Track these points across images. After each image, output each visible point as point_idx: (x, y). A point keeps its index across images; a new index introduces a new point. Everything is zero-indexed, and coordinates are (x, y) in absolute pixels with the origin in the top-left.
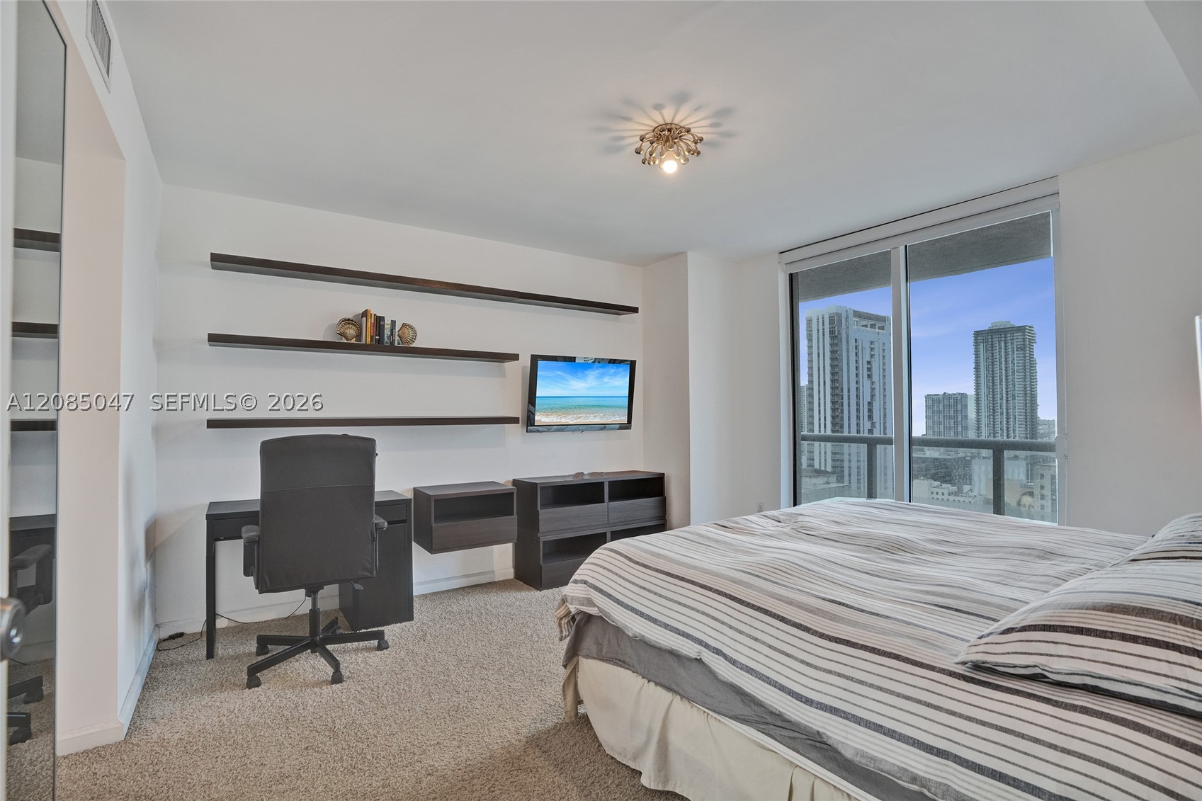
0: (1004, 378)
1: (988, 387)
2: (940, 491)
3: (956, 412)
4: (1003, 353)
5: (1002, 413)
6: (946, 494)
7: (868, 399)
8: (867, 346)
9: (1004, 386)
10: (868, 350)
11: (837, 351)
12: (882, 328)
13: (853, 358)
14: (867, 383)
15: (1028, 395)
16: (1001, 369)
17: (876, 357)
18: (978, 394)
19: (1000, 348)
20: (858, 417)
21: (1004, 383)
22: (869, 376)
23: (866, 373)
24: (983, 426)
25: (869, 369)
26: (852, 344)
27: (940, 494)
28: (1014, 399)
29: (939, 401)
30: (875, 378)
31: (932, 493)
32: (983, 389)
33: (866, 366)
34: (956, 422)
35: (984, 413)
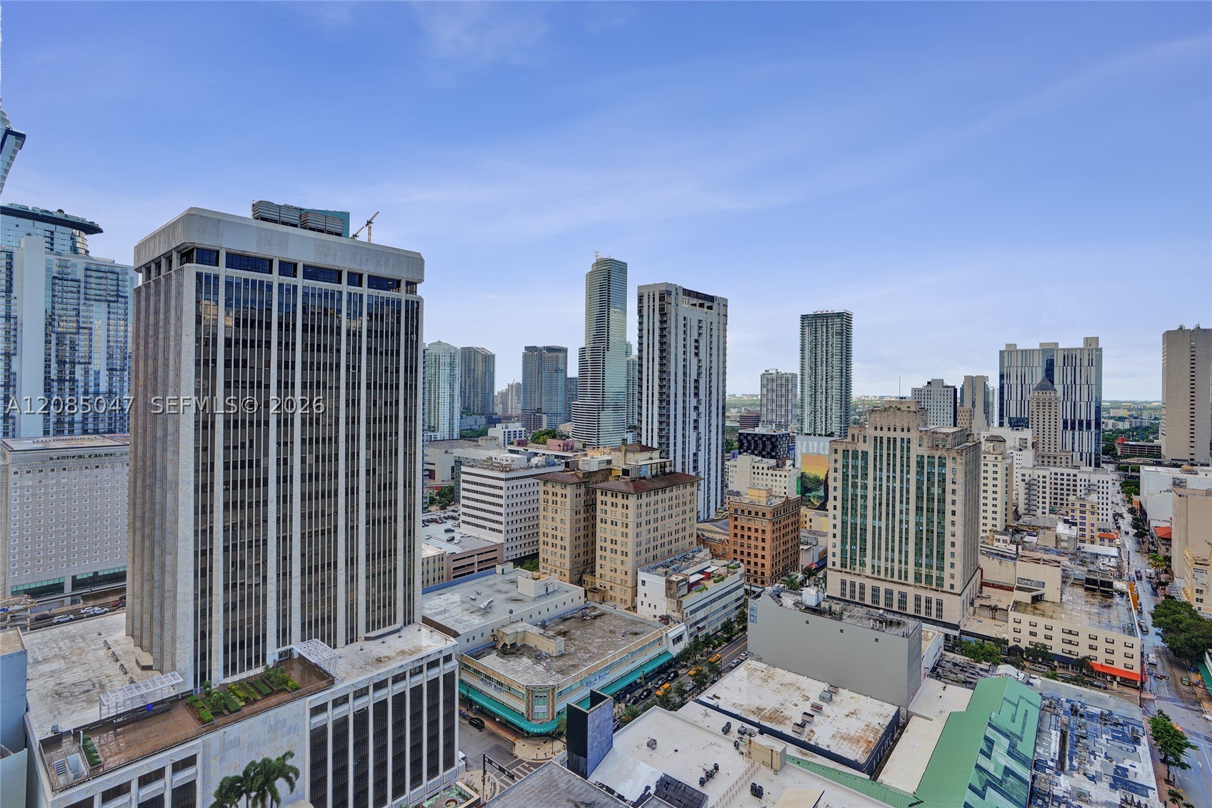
0: (824, 360)
1: (811, 368)
2: (761, 466)
3: (787, 390)
4: (824, 337)
5: (822, 393)
6: (765, 468)
7: (694, 376)
8: (695, 324)
9: (824, 368)
10: (696, 328)
11: (665, 328)
12: (710, 308)
13: (681, 336)
14: (694, 361)
15: (844, 376)
16: (822, 352)
17: (704, 335)
18: (802, 374)
19: (822, 332)
20: (684, 394)
21: (824, 365)
22: (697, 354)
23: (693, 351)
24: (806, 404)
25: (697, 348)
26: (681, 322)
27: (760, 468)
28: (832, 380)
29: (773, 380)
30: (702, 356)
31: (754, 467)
32: (807, 370)
33: (693, 344)
34: (787, 401)
35: (807, 392)
